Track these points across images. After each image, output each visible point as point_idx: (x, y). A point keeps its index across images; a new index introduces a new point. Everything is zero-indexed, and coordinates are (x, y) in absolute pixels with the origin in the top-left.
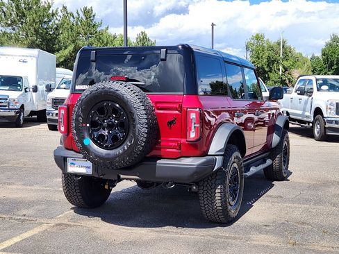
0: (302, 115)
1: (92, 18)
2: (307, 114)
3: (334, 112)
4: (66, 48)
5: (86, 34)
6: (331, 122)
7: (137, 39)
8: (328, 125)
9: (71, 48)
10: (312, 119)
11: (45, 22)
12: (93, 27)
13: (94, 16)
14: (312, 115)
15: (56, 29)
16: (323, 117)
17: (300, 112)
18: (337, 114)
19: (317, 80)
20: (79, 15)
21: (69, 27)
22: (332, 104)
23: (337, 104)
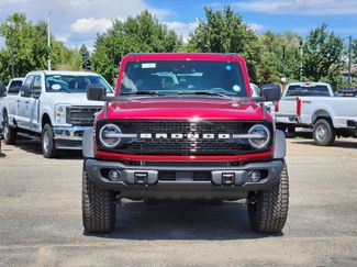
0: (30, 124)
2: (35, 122)
3: (63, 119)
6: (60, 132)
8: (57, 137)
10: (40, 130)
14: (40, 124)
16: (51, 126)
17: (28, 120)
18: (67, 122)
19: (46, 76)
22: (61, 109)
23: (67, 108)
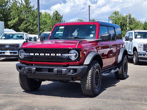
1: (29, 4)
2: (130, 50)
3: (142, 49)
4: (14, 19)
5: (25, 12)
6: (141, 55)
7: (53, 14)
8: (139, 56)
9: (17, 19)
10: (132, 53)
11: (3, 6)
12: (30, 8)
13: (30, 3)
14: (132, 51)
15: (9, 9)
16: (137, 52)
18: (144, 50)
20: (22, 2)
21: (16, 8)
22: (141, 45)
23: (144, 45)
